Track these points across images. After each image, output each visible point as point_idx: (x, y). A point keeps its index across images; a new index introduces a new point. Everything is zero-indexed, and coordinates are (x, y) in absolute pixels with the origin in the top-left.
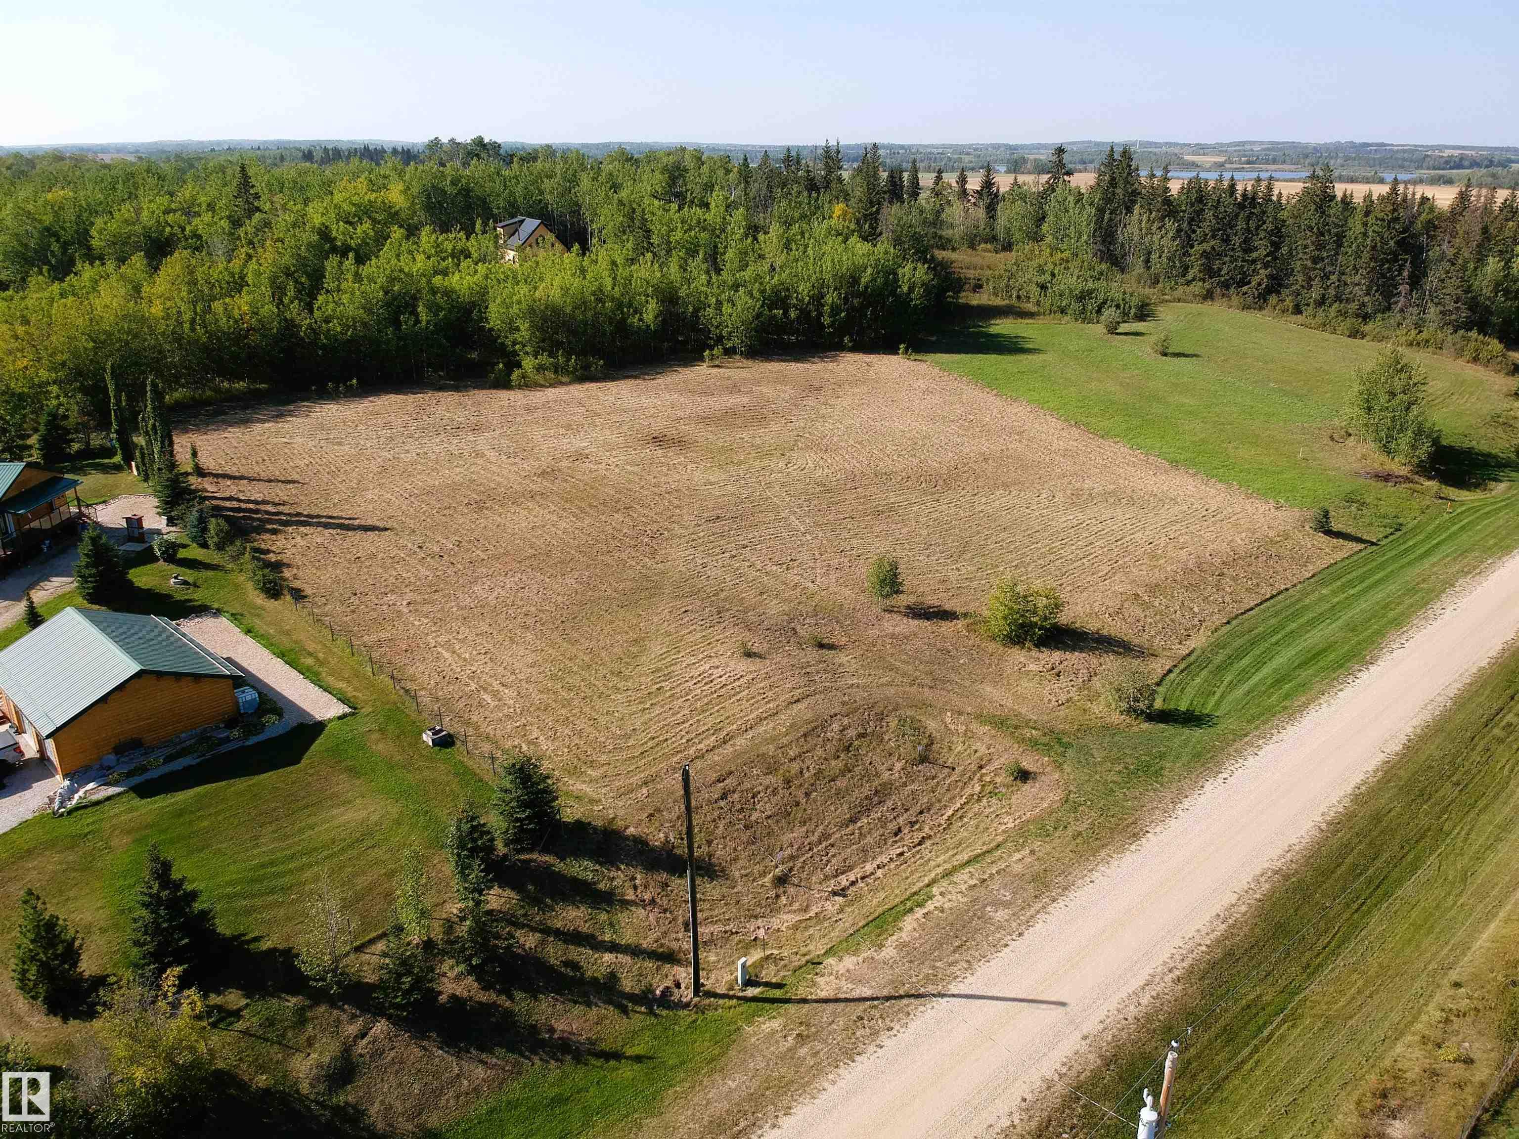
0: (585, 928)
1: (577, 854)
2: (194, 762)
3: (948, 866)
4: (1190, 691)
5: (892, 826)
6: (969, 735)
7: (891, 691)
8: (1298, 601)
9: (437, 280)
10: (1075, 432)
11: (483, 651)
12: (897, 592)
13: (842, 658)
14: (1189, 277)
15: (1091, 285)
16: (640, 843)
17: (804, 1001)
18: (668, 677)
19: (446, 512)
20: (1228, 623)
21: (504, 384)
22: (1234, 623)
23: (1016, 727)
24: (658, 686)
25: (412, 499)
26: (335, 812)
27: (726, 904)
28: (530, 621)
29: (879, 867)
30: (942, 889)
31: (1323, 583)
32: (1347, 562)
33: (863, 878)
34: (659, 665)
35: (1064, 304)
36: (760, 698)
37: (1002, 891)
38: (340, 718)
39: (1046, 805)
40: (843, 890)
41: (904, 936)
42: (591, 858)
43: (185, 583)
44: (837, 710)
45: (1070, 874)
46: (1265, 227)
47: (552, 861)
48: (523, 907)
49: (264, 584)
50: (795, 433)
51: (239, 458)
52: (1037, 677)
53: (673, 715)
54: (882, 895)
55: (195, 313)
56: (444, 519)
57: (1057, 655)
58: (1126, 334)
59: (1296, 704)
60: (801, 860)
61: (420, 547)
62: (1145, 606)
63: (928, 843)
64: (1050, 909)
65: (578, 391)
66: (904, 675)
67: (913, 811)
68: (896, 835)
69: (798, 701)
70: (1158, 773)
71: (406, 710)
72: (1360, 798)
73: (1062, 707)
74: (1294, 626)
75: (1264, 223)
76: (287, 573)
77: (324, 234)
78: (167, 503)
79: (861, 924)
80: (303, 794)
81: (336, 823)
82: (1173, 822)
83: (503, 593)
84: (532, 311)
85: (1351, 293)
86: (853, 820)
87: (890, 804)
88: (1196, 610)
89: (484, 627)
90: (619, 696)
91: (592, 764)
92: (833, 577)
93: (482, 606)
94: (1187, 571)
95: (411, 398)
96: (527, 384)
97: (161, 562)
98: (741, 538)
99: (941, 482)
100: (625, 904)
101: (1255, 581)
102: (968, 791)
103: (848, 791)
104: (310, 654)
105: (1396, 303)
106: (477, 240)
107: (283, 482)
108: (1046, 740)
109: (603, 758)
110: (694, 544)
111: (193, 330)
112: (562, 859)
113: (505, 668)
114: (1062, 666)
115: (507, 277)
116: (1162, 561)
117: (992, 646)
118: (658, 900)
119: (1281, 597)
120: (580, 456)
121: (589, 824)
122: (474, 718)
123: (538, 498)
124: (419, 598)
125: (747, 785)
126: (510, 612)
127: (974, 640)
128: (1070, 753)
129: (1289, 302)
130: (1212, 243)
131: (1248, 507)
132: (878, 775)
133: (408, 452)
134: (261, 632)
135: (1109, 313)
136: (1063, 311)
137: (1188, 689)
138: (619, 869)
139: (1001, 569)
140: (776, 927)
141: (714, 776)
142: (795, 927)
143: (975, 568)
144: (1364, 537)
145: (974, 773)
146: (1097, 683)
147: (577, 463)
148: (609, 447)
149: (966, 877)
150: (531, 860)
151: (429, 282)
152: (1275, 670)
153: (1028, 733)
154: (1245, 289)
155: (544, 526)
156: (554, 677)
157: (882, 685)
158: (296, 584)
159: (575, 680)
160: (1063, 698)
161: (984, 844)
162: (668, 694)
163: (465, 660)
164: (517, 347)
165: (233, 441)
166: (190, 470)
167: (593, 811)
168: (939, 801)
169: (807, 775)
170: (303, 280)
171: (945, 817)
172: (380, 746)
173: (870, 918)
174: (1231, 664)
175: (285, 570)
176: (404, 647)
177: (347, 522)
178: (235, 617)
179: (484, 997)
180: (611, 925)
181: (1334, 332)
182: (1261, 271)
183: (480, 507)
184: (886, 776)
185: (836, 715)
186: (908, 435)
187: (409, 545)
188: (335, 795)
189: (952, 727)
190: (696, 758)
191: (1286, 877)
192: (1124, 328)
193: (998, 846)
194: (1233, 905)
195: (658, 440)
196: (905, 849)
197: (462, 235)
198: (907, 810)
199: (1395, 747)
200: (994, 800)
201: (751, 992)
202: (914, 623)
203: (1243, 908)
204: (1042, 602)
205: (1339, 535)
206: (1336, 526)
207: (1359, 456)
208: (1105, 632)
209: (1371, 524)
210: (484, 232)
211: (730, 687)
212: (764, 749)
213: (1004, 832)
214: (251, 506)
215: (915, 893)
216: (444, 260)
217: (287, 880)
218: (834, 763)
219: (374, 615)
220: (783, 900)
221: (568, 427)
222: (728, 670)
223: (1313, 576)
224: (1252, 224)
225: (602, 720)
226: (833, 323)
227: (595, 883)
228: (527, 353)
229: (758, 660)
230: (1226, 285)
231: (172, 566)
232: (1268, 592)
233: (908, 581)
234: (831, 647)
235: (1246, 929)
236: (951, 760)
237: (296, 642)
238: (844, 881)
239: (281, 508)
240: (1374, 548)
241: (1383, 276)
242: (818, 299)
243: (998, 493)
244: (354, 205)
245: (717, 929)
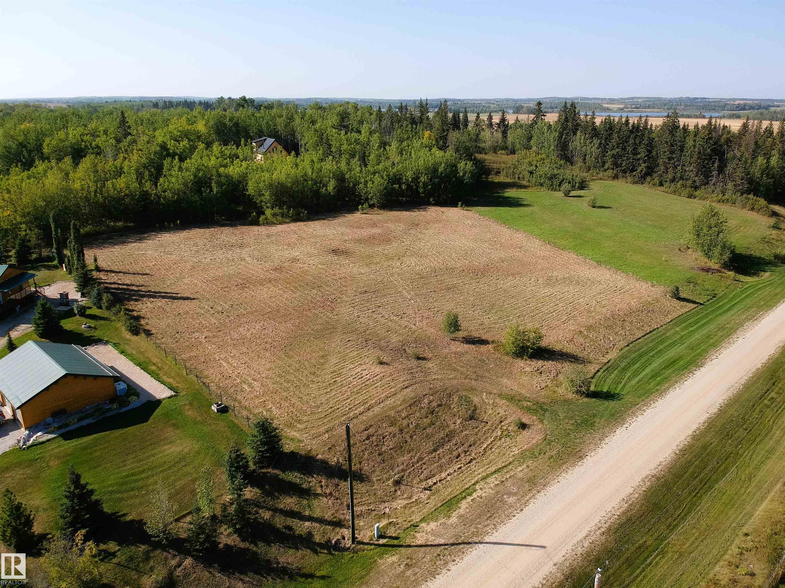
0: (296, 509)
1: (291, 469)
2: (93, 421)
3: (484, 474)
4: (609, 381)
5: (455, 453)
6: (495, 405)
7: (455, 382)
8: (664, 334)
9: (222, 170)
10: (549, 247)
11: (244, 362)
12: (458, 330)
13: (430, 365)
14: (606, 167)
15: (556, 172)
16: (324, 462)
17: (409, 546)
18: (339, 375)
19: (226, 289)
20: (628, 345)
21: (256, 223)
22: (631, 345)
23: (519, 401)
24: (334, 380)
25: (208, 283)
26: (166, 447)
27: (369, 495)
28: (268, 346)
29: (448, 475)
30: (481, 486)
31: (676, 325)
32: (689, 313)
33: (440, 481)
34: (335, 369)
35: (542, 181)
36: (387, 386)
37: (512, 487)
38: (169, 398)
39: (534, 442)
40: (430, 487)
41: (462, 511)
42: (298, 472)
43: (90, 327)
44: (427, 392)
45: (547, 478)
46: (643, 142)
47: (278, 473)
48: (263, 497)
49: (131, 327)
50: (405, 248)
51: (118, 262)
52: (530, 375)
53: (342, 395)
54: (450, 490)
55: (97, 186)
56: (224, 293)
57: (540, 363)
58: (574, 197)
59: (663, 388)
60: (408, 471)
61: (212, 308)
62: (586, 337)
63: (474, 462)
64: (537, 496)
65: (294, 226)
66: (462, 373)
67: (466, 445)
68: (457, 458)
69: (407, 387)
70: (592, 425)
71: (204, 394)
72: (696, 437)
73: (543, 390)
74: (661, 347)
75: (643, 140)
76: (143, 322)
77: (164, 147)
78: (81, 285)
79: (439, 505)
80: (149, 438)
81: (166, 453)
82: (600, 450)
83: (255, 332)
84: (271, 185)
85: (688, 175)
86: (435, 450)
87: (454, 441)
88: (611, 339)
89: (245, 350)
90: (314, 386)
91: (300, 422)
92: (425, 322)
93: (244, 339)
94: (607, 319)
95: (207, 231)
96: (268, 223)
97: (78, 316)
98: (377, 302)
99: (480, 273)
100: (316, 495)
101: (641, 324)
102: (495, 434)
103: (432, 435)
104: (154, 364)
105: (711, 180)
106: (242, 149)
107: (141, 274)
108: (535, 407)
109: (305, 418)
110: (353, 305)
111: (95, 195)
112: (284, 472)
113: (255, 371)
114: (543, 369)
115: (258, 168)
116: (593, 314)
117: (506, 358)
118: (333, 493)
119: (655, 332)
120: (295, 260)
121: (298, 453)
122: (239, 397)
123: (273, 282)
124: (211, 335)
125: (380, 432)
126: (258, 341)
127: (498, 355)
128: (547, 414)
129: (657, 180)
130: (617, 150)
131: (637, 285)
132: (448, 426)
133: (206, 258)
134: (129, 352)
135: (566, 186)
136: (541, 185)
137: (608, 380)
138: (313, 477)
139: (511, 318)
140: (395, 507)
141: (363, 427)
142: (405, 507)
143: (498, 318)
144: (697, 301)
145: (498, 425)
146: (561, 377)
147: (293, 264)
148: (310, 255)
149: (493, 480)
150: (267, 473)
151: (217, 171)
152: (652, 370)
153: (525, 404)
154: (634, 173)
155: (276, 297)
156: (280, 376)
157: (450, 379)
158: (147, 328)
159: (292, 377)
160: (543, 385)
161: (503, 462)
162: (339, 384)
163: (234, 367)
164: (263, 203)
165: (115, 253)
166: (93, 268)
167: (300, 446)
168: (480, 440)
169: (411, 426)
170: (152, 170)
171: (483, 448)
172: (190, 413)
173: (444, 502)
174: (630, 367)
175: (142, 320)
176: (203, 360)
177: (174, 295)
178: (116, 345)
179: (242, 545)
180: (309, 506)
181: (680, 195)
182: (643, 165)
183: (243, 287)
184: (452, 427)
185: (426, 395)
186: (463, 249)
187: (206, 307)
188: (166, 439)
189: (486, 401)
190: (354, 418)
191: (658, 479)
192: (573, 193)
193: (510, 463)
194: (631, 494)
195: (335, 252)
196: (462, 465)
197: (234, 147)
198: (463, 445)
199: (714, 410)
200: (508, 439)
201: (382, 541)
202: (467, 346)
203: (637, 496)
204: (532, 335)
205: (684, 300)
206: (682, 295)
207: (694, 259)
208: (564, 351)
209: (700, 294)
210: (246, 145)
211: (371, 380)
212: (389, 413)
213: (513, 456)
214: (125, 287)
215: (467, 489)
216: (225, 159)
217: (140, 484)
218: (425, 420)
219: (188, 343)
220: (399, 493)
221: (289, 245)
222: (371, 371)
223: (671, 321)
224: (637, 141)
225: (305, 398)
226: (425, 191)
227: (301, 484)
228: (268, 207)
229: (386, 366)
230: (624, 172)
231: (83, 318)
232: (648, 329)
233: (463, 324)
234: (424, 359)
235: (638, 506)
236: (486, 418)
237: (147, 358)
238: (430, 482)
239: (140, 288)
240: (702, 306)
241: (704, 167)
242: (416, 179)
243: (509, 279)
244: (179, 131)
245: (364, 508)
